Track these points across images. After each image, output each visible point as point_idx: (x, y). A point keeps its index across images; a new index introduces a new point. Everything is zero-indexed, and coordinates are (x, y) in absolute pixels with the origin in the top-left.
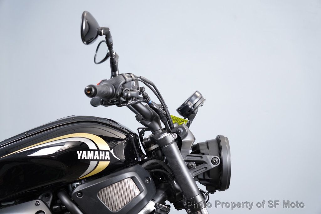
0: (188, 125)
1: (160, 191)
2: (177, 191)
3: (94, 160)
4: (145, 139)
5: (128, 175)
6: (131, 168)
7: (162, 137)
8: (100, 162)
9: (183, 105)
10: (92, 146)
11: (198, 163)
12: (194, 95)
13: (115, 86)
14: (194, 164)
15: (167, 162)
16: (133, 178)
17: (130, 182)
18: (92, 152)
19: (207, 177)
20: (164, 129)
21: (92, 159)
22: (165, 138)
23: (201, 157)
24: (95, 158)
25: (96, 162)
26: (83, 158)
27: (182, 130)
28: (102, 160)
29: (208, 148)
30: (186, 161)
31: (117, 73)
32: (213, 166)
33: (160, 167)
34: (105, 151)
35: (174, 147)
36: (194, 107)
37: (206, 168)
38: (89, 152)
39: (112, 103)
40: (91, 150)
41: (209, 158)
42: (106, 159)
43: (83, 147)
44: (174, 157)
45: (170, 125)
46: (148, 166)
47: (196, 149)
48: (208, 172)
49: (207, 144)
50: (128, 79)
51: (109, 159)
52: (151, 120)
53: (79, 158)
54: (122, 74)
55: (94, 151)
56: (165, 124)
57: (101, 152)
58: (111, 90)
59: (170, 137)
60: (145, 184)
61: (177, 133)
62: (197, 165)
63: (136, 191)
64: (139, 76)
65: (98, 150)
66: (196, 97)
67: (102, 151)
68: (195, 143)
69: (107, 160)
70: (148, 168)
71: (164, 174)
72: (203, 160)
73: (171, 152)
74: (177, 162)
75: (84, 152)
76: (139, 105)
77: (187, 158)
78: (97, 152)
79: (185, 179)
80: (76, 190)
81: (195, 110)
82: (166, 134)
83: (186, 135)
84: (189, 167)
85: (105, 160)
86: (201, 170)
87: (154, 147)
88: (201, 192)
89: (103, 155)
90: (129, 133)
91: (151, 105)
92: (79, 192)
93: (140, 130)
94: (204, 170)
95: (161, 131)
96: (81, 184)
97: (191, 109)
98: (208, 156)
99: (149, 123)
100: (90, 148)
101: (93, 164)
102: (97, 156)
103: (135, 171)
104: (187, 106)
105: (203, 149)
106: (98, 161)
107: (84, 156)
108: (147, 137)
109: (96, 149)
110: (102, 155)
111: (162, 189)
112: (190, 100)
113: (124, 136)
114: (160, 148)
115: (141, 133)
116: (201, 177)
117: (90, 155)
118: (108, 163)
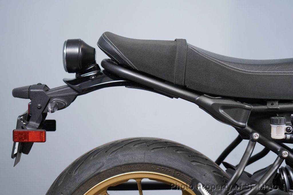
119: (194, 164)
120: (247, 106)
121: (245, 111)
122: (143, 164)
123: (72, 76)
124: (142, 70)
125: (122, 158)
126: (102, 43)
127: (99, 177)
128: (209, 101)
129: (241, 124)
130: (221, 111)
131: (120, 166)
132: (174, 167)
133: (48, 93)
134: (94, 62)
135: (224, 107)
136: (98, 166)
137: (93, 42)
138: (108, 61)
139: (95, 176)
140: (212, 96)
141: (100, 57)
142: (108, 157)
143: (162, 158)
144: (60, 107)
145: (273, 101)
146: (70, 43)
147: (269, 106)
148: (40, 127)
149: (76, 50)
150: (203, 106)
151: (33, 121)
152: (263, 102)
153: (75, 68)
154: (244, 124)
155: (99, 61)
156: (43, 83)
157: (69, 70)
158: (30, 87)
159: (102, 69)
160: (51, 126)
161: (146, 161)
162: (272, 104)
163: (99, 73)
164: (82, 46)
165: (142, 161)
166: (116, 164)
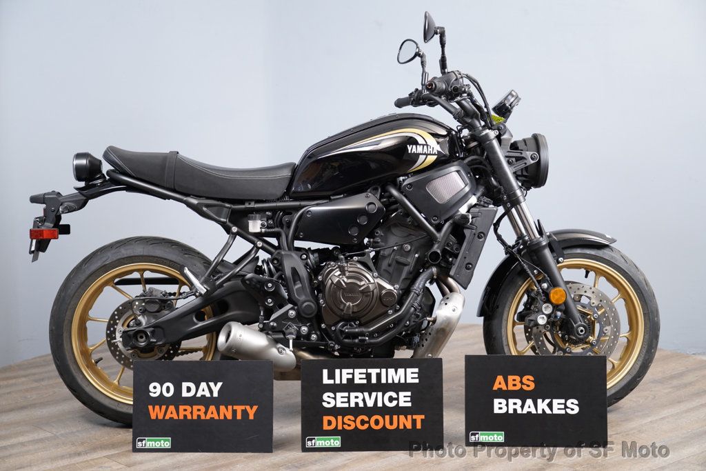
0: (505, 123)
1: (480, 187)
2: (496, 187)
3: (422, 154)
4: (463, 137)
5: (453, 168)
6: (455, 163)
7: (484, 133)
8: (429, 156)
9: (501, 103)
10: (420, 141)
11: (518, 159)
12: (510, 94)
13: (448, 82)
14: (514, 160)
15: (487, 157)
16: (458, 171)
17: (455, 175)
18: (422, 146)
19: (525, 173)
20: (484, 126)
22: (486, 134)
23: (521, 153)
24: (424, 153)
25: (425, 156)
26: (413, 152)
27: (503, 127)
28: (430, 154)
29: (526, 145)
30: (506, 157)
31: (446, 71)
32: (532, 162)
33: (481, 163)
35: (495, 143)
36: (510, 105)
37: (526, 163)
38: (418, 146)
39: (423, 104)
40: (420, 145)
41: (528, 154)
43: (413, 141)
44: (494, 153)
45: (491, 123)
46: (469, 162)
47: (514, 146)
48: (526, 168)
49: (524, 141)
50: (459, 76)
51: (437, 153)
52: (472, 118)
53: (410, 152)
54: (453, 72)
55: (423, 145)
56: (485, 121)
57: (429, 147)
58: (444, 87)
59: (492, 134)
60: (470, 179)
61: (499, 130)
62: (517, 161)
63: (462, 185)
64: (466, 73)
65: (427, 145)
66: (513, 96)
67: (430, 145)
68: (512, 141)
69: (435, 154)
70: (470, 164)
71: (483, 169)
72: (522, 156)
73: (492, 148)
74: (498, 157)
75: (414, 146)
76: (463, 102)
77: (507, 154)
78: (425, 147)
79: (505, 174)
80: (405, 183)
81: (512, 108)
82: (487, 131)
83: (504, 133)
84: (509, 163)
85: (432, 154)
86: (521, 165)
87: (473, 144)
88: (520, 187)
90: (449, 130)
91: (474, 103)
92: (409, 184)
93: (459, 128)
94: (523, 166)
95: (481, 128)
96: (408, 177)
97: (508, 108)
98: (528, 152)
99: (470, 121)
100: (420, 143)
101: (422, 158)
102: (425, 150)
103: (459, 165)
104: (505, 105)
105: (521, 146)
106: (427, 155)
107: (414, 150)
108: (466, 135)
109: (425, 143)
110: (430, 150)
111: (482, 185)
112: (506, 98)
113: (444, 133)
114: (480, 145)
115: (460, 131)
116: (519, 173)
117: (420, 149)
118: (435, 157)
119: (186, 256)
120: (227, 205)
121: (225, 209)
122: (142, 256)
123: (82, 184)
124: (139, 177)
125: (125, 252)
126: (106, 156)
127: (105, 268)
128: (194, 201)
129: (222, 220)
130: (205, 209)
131: (123, 259)
132: (168, 258)
133: (60, 199)
134: (100, 171)
135: (208, 206)
136: (105, 259)
137: (99, 155)
138: (112, 170)
139: (101, 268)
140: (197, 196)
141: (106, 167)
142: (113, 251)
143: (159, 252)
144: (70, 210)
145: (249, 201)
146: (79, 156)
147: (247, 205)
148: (53, 227)
149: (84, 162)
150: (189, 205)
151: (47, 222)
152: (242, 202)
153: (84, 177)
154: (225, 220)
155: (104, 172)
156: (57, 191)
157: (79, 179)
158: (45, 194)
159: (107, 178)
160: (66, 230)
161: (145, 254)
162: (250, 204)
163: (105, 181)
164: (89, 158)
165: (142, 254)
166: (119, 257)
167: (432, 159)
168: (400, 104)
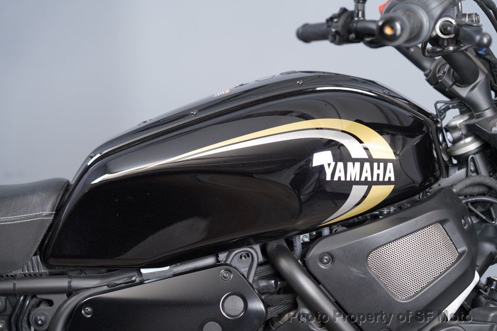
21: (358, 179)
24: (363, 179)
26: (336, 179)
28: (378, 183)
34: (386, 162)
42: (386, 179)
51: (393, 179)
53: (328, 178)
57: (376, 165)
65: (371, 160)
67: (379, 161)
69: (389, 182)
75: (340, 165)
78: (367, 165)
89: (381, 172)
92: (324, 254)
102: (367, 174)
106: (369, 184)
107: (340, 174)
110: (378, 172)
117: (353, 171)
118: (390, 188)
167: (380, 193)
168: (307, 35)
